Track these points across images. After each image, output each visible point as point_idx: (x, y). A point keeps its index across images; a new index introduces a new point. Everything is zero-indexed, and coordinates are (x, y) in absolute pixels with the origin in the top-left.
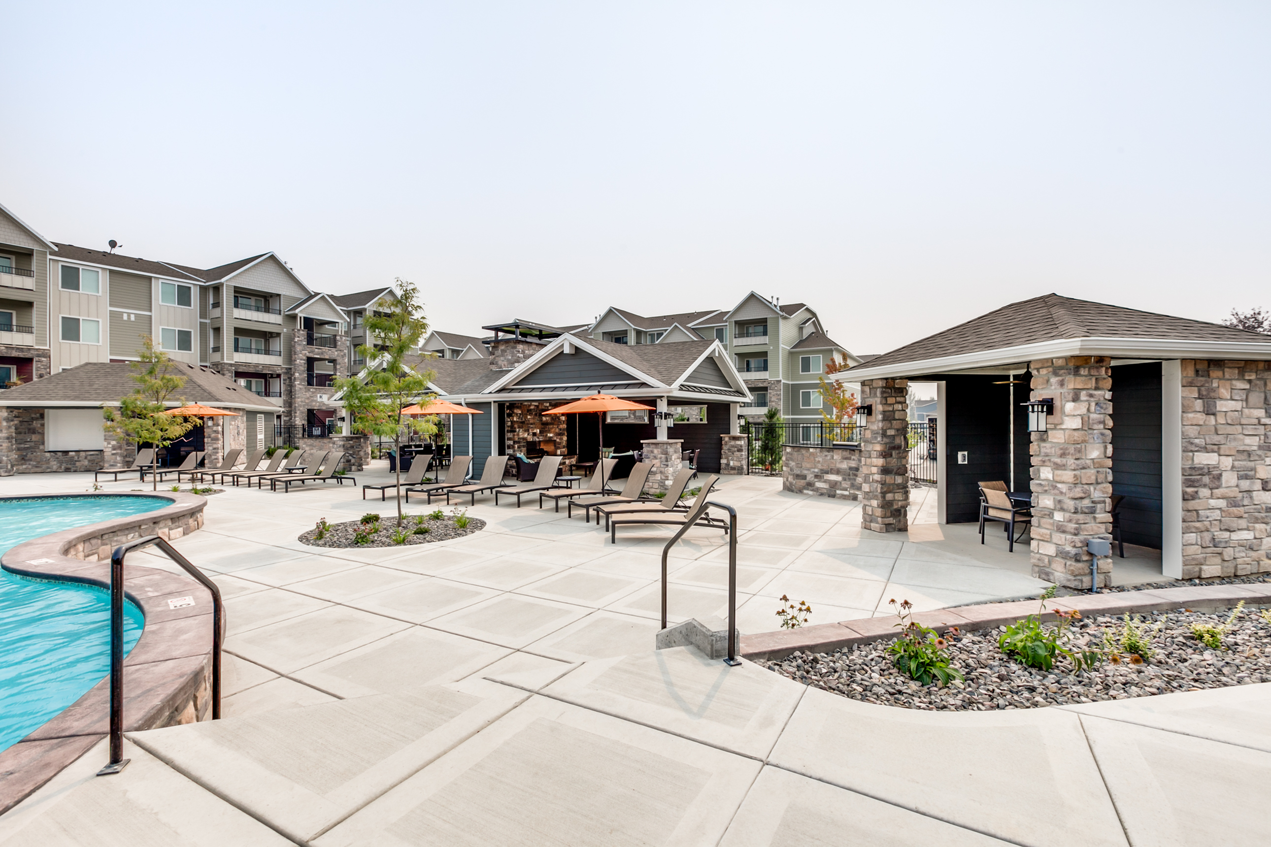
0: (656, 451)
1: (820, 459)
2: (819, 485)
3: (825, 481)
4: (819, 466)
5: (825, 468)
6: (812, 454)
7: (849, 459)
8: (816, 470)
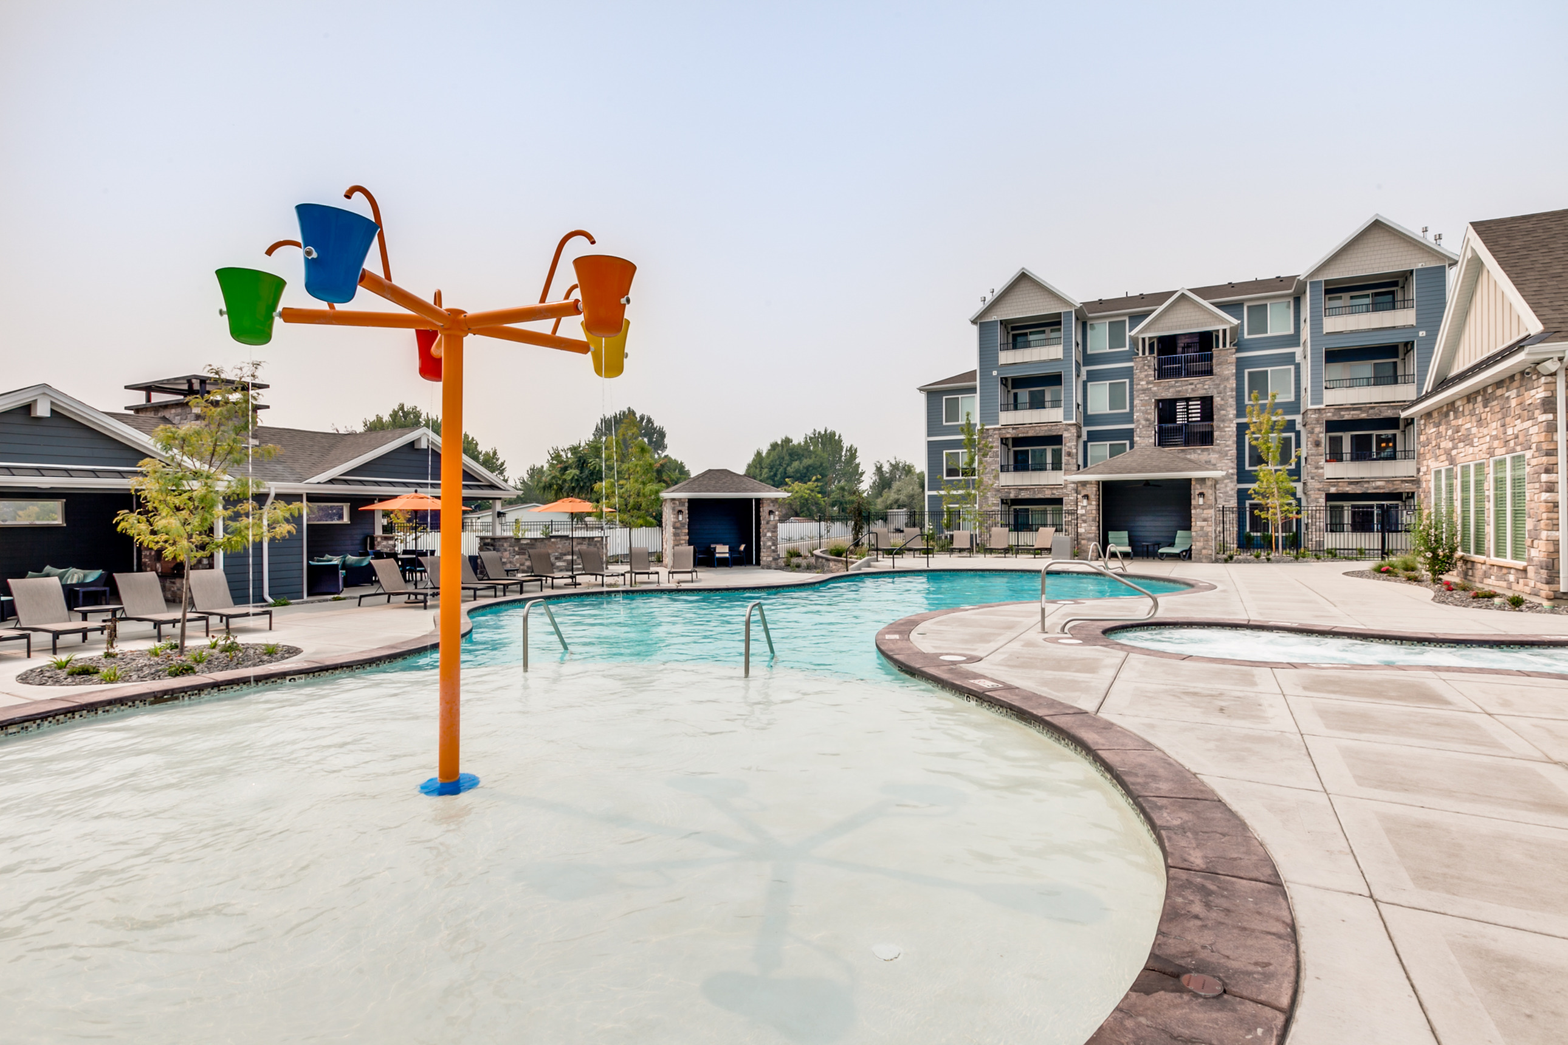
0: (505, 545)
1: (560, 546)
2: (558, 564)
3: (564, 561)
4: (560, 551)
5: (563, 552)
6: (553, 543)
7: (582, 544)
8: (557, 554)
